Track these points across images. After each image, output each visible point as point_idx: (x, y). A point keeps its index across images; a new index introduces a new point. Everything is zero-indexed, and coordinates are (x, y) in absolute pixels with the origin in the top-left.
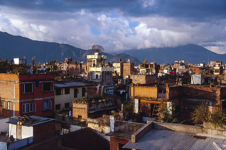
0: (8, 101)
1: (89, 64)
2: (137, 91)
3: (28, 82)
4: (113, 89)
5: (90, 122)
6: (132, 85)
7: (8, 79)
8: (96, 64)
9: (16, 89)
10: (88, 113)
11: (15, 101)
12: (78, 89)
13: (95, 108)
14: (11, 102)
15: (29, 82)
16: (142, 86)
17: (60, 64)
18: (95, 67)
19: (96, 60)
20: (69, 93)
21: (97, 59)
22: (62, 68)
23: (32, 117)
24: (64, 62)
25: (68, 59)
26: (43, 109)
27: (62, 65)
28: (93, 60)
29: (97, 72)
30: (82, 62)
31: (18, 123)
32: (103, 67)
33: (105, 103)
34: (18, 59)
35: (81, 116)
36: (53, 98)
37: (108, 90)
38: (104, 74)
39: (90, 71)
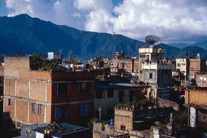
0: (39, 105)
1: (141, 60)
2: (193, 97)
3: (61, 81)
4: (169, 93)
5: (133, 135)
6: (187, 88)
7: (40, 78)
8: (150, 59)
9: (48, 89)
10: (133, 122)
11: (46, 104)
12: (124, 91)
13: (143, 116)
14: (42, 105)
15: (64, 81)
16: (201, 90)
17: (109, 59)
18: (149, 64)
19: (150, 54)
20: (112, 96)
21: (152, 54)
22: (113, 64)
23: (64, 125)
24: (114, 57)
25: (120, 54)
26: (80, 115)
27: (112, 61)
28: (146, 54)
29: (151, 70)
30: (135, 58)
31: (45, 131)
32: (159, 64)
33: (157, 110)
34: (52, 53)
35: (125, 127)
36: (92, 101)
37: (162, 94)
38: (161, 73)
39: (142, 68)
